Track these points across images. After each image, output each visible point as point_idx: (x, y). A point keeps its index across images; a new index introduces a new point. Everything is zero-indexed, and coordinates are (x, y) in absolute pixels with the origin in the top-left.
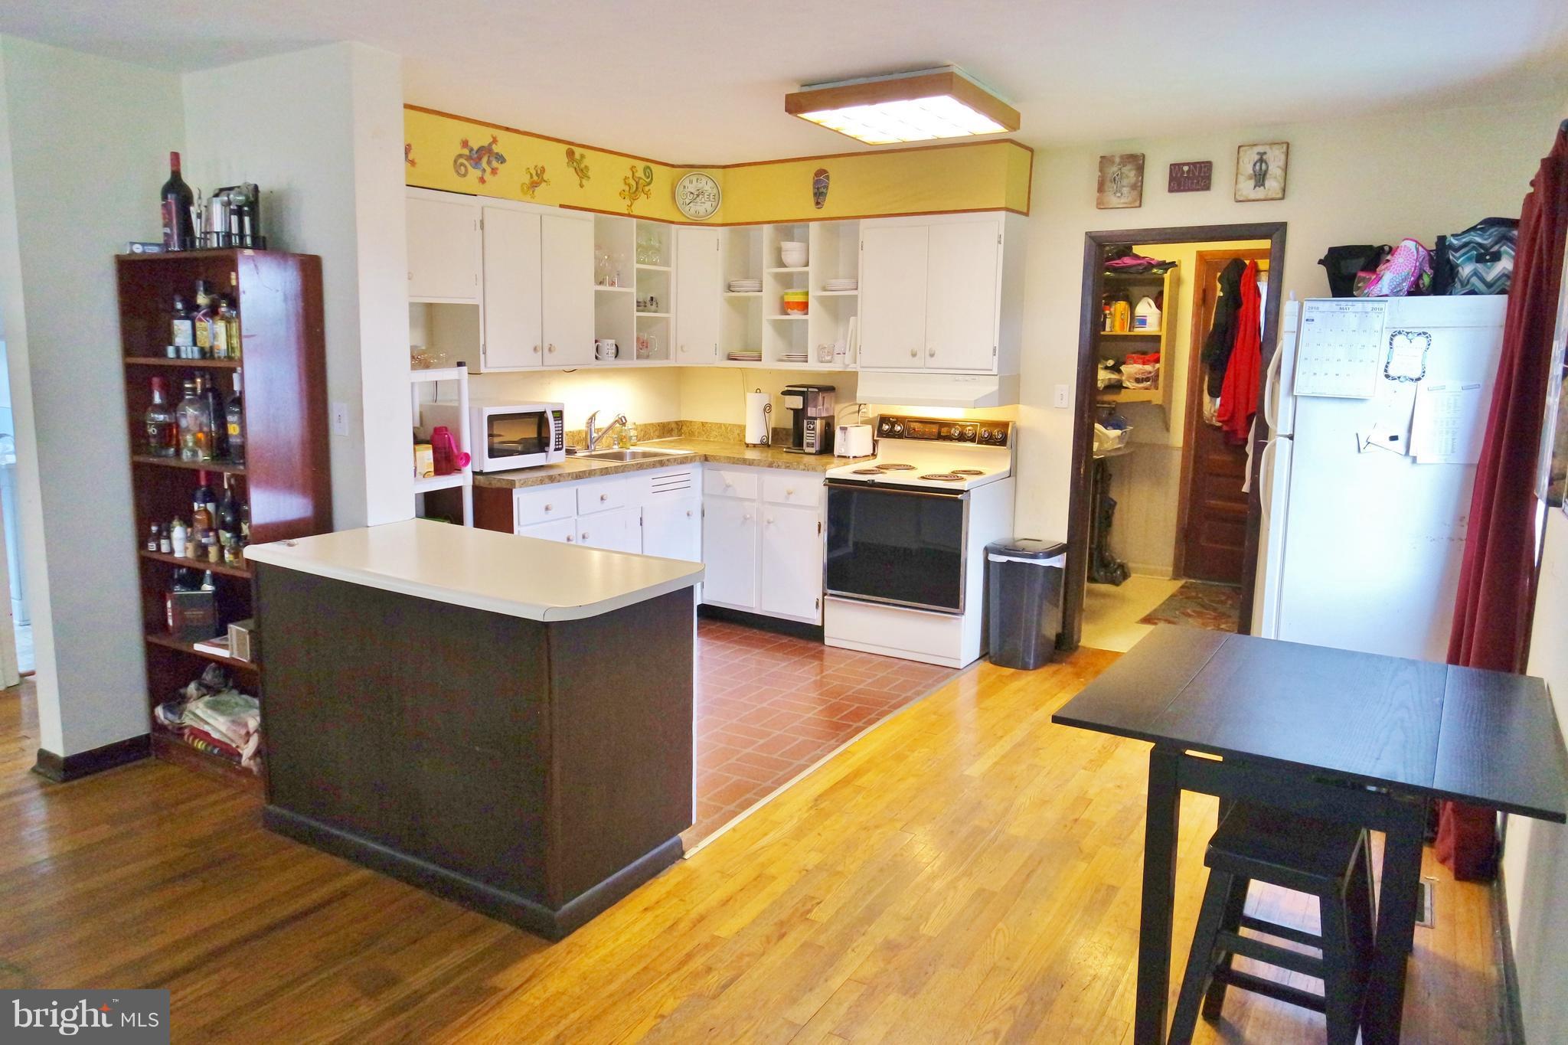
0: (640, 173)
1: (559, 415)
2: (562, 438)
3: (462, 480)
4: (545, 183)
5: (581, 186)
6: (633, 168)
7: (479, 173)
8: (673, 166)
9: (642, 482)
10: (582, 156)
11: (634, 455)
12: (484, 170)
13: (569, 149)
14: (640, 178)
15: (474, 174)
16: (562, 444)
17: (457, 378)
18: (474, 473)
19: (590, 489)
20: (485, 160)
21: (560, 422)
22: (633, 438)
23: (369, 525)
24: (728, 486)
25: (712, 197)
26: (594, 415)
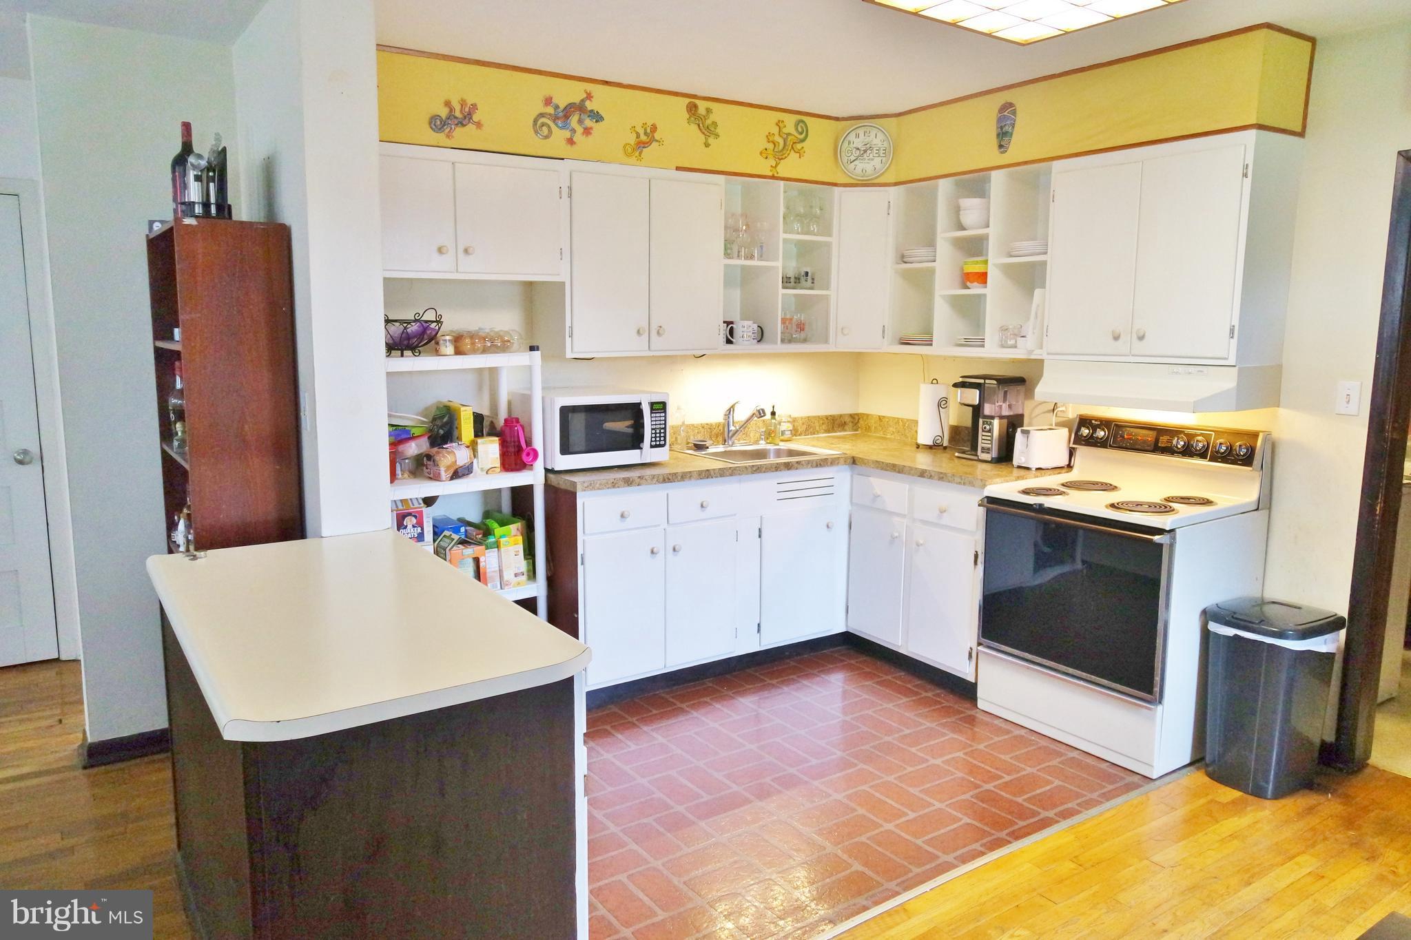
0: (790, 128)
1: (659, 407)
2: (665, 433)
3: (534, 477)
4: (658, 144)
5: (707, 145)
6: (779, 123)
7: (567, 134)
8: (837, 119)
9: (767, 485)
10: (709, 111)
11: (778, 453)
12: (574, 131)
13: (690, 103)
14: (789, 134)
15: (560, 135)
16: (665, 440)
17: (528, 363)
18: (547, 470)
19: (684, 496)
20: (574, 120)
21: (663, 414)
22: (787, 433)
23: (323, 536)
24: (876, 497)
25: (882, 152)
26: (733, 407)
